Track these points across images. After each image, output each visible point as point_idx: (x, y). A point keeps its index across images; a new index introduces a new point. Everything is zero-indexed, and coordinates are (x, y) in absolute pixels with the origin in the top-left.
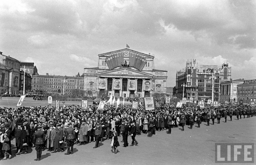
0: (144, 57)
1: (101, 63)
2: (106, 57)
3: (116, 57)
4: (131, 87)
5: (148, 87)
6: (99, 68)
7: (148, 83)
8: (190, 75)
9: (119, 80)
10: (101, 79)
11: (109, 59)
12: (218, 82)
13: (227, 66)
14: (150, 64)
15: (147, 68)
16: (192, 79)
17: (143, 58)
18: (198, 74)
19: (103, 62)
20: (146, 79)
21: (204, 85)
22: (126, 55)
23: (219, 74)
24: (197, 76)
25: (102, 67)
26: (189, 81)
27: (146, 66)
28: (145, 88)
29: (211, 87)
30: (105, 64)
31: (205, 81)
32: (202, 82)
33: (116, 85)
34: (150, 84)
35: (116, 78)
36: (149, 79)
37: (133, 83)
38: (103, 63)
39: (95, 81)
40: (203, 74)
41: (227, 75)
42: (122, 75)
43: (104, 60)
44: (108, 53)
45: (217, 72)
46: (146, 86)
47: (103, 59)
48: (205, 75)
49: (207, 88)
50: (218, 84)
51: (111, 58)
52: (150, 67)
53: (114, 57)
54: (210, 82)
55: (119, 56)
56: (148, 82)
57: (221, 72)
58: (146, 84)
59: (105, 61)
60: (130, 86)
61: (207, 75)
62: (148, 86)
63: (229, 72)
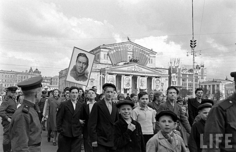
0: (148, 52)
1: (102, 56)
2: (108, 50)
3: (119, 50)
4: (142, 85)
5: (158, 86)
6: (101, 63)
7: (158, 82)
8: (175, 74)
9: (129, 77)
10: (110, 75)
11: (112, 52)
12: (197, 82)
13: (203, 67)
14: (153, 61)
15: (151, 64)
16: (177, 78)
17: (147, 54)
18: (182, 74)
19: (105, 55)
20: (156, 77)
21: (186, 84)
22: (130, 48)
23: (197, 74)
24: (181, 76)
25: (104, 60)
26: (174, 80)
27: (150, 63)
28: (155, 86)
29: (192, 87)
30: (107, 57)
31: (187, 80)
32: (185, 81)
33: (127, 84)
34: (160, 82)
35: (126, 75)
36: (159, 77)
37: (143, 81)
38: (105, 57)
39: (96, 78)
40: (186, 73)
41: (204, 75)
42: (133, 72)
43: (107, 53)
44: (111, 45)
45: (196, 72)
46: (156, 84)
47: (105, 52)
48: (187, 74)
49: (189, 88)
50: (197, 84)
51: (115, 51)
52: (153, 63)
53: (118, 50)
54: (191, 82)
55: (123, 49)
56: (159, 80)
57: (199, 72)
58: (157, 82)
59: (108, 55)
60: (140, 84)
61: (188, 74)
62: (158, 84)
63: (205, 72)
